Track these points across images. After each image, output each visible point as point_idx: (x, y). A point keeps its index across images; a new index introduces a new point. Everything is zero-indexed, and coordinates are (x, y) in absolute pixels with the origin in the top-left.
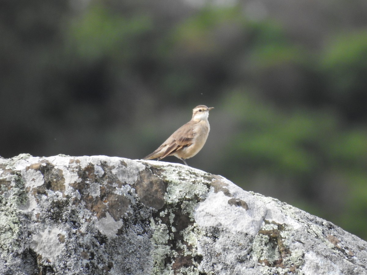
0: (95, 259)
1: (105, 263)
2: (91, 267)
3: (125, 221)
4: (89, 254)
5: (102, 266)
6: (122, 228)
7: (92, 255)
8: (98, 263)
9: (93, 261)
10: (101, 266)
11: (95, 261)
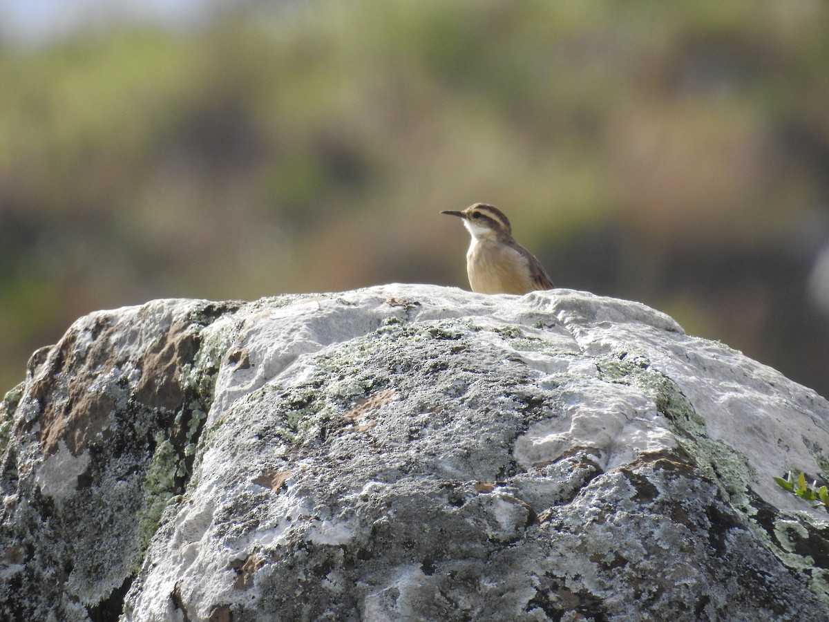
0: (35, 560)
1: (56, 563)
2: (27, 579)
3: (96, 451)
4: (22, 550)
5: (52, 571)
6: (89, 469)
7: (30, 550)
8: (44, 568)
9: (31, 564)
10: (48, 574)
11: (36, 564)
